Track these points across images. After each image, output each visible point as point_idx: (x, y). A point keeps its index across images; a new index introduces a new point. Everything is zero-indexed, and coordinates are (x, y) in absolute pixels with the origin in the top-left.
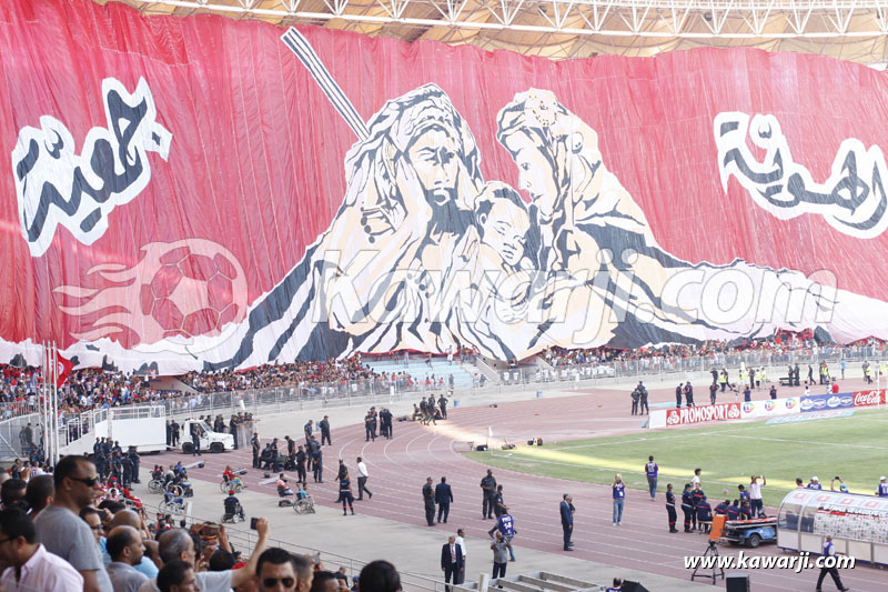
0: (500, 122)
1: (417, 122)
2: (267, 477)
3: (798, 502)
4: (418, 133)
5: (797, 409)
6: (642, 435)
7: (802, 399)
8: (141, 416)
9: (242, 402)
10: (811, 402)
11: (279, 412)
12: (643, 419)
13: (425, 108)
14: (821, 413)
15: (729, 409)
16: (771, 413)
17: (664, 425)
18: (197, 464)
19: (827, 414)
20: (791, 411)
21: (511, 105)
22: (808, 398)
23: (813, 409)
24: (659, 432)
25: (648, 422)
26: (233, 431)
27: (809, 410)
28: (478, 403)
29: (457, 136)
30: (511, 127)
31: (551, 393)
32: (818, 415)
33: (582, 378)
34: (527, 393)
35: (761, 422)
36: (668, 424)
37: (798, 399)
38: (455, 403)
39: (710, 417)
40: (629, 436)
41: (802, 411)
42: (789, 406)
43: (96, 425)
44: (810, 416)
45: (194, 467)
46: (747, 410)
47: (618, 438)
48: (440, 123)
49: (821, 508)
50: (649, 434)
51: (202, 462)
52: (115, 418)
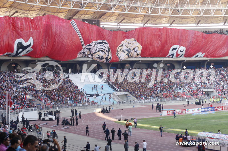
0: (117, 50)
1: (97, 48)
2: (64, 127)
3: (201, 135)
4: (97, 51)
5: (200, 111)
6: (160, 117)
7: (202, 109)
8: (31, 111)
9: (57, 108)
10: (204, 109)
11: (67, 110)
12: (161, 113)
13: (101, 46)
14: (207, 112)
15: (183, 111)
16: (194, 112)
17: (166, 115)
18: (45, 123)
19: (208, 113)
20: (199, 112)
21: (120, 45)
22: (203, 108)
23: (204, 111)
24: (165, 116)
25: (162, 114)
26: (55, 115)
27: (203, 111)
28: (118, 109)
29: (107, 55)
30: (120, 51)
31: (137, 106)
32: (206, 113)
33: (145, 102)
34: (131, 106)
35: (191, 114)
36: (167, 115)
37: (200, 109)
38: (112, 108)
39: (178, 113)
40: (157, 117)
41: (202, 111)
42: (198, 110)
43: (20, 113)
44: (203, 113)
45: (45, 124)
46: (187, 111)
47: (154, 118)
48: (104, 50)
49: (207, 137)
50: (162, 117)
51: (47, 123)
52: (24, 111)
